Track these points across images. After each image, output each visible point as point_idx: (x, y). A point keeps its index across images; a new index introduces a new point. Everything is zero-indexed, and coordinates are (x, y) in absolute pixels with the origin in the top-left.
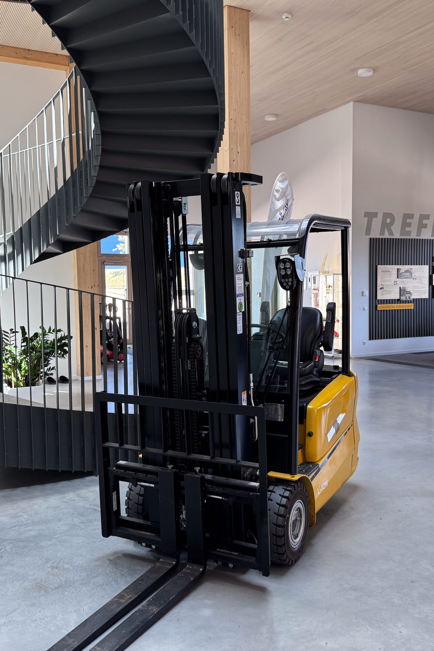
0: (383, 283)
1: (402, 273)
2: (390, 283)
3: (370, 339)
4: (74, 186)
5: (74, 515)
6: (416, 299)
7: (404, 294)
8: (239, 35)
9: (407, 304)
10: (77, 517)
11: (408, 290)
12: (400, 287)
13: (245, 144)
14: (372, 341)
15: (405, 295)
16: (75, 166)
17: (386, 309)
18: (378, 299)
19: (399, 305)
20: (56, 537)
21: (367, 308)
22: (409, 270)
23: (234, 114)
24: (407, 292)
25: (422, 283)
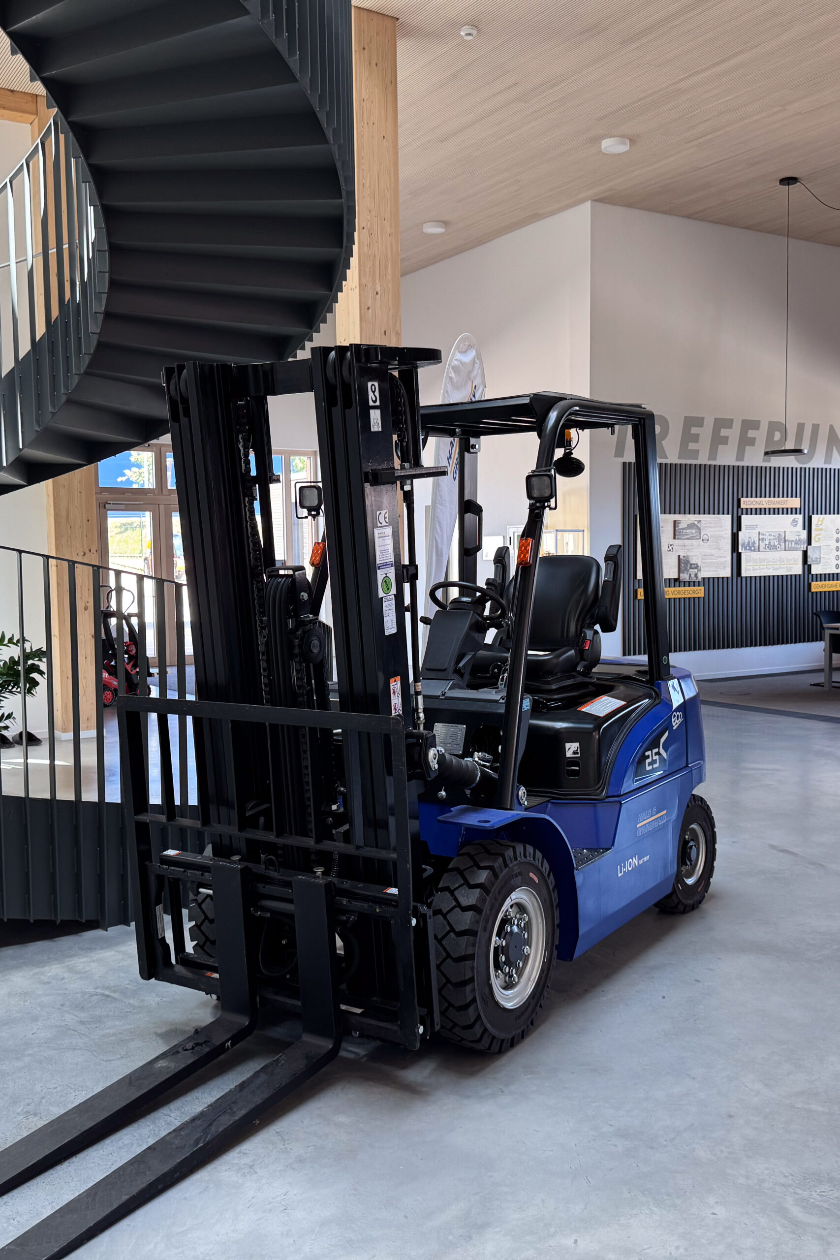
1: (683, 529)
3: (624, 654)
4: (52, 351)
5: (65, 1009)
7: (686, 569)
8: (376, 65)
9: (692, 588)
10: (71, 1011)
11: (693, 562)
12: (679, 556)
13: (389, 277)
15: (688, 571)
16: (55, 313)
19: (677, 589)
20: (30, 1052)
22: (696, 523)
23: (369, 218)
24: (691, 564)
25: (719, 549)
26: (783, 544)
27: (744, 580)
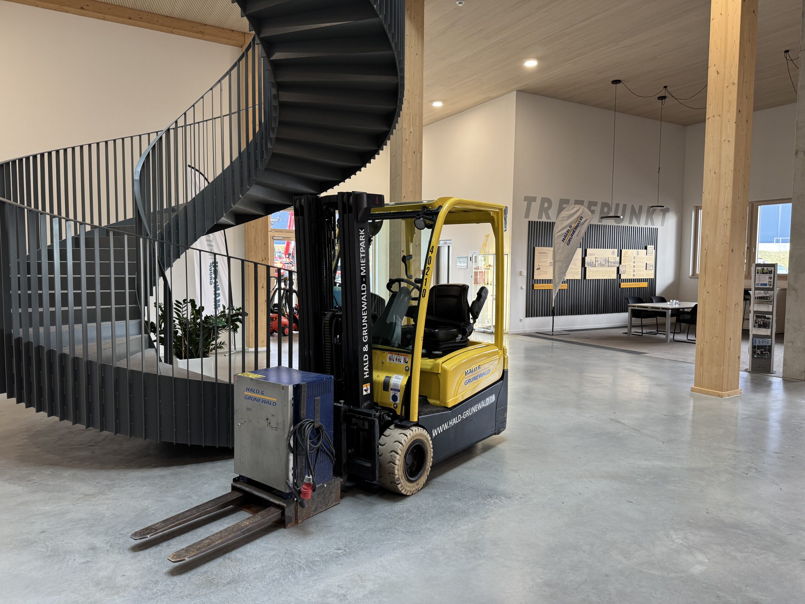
0: (540, 264)
2: (546, 264)
3: (526, 317)
4: (249, 158)
6: (570, 280)
13: (417, 124)
14: (528, 318)
17: (542, 288)
18: (534, 279)
21: (524, 287)
25: (576, 265)
26: (607, 264)
27: (587, 281)
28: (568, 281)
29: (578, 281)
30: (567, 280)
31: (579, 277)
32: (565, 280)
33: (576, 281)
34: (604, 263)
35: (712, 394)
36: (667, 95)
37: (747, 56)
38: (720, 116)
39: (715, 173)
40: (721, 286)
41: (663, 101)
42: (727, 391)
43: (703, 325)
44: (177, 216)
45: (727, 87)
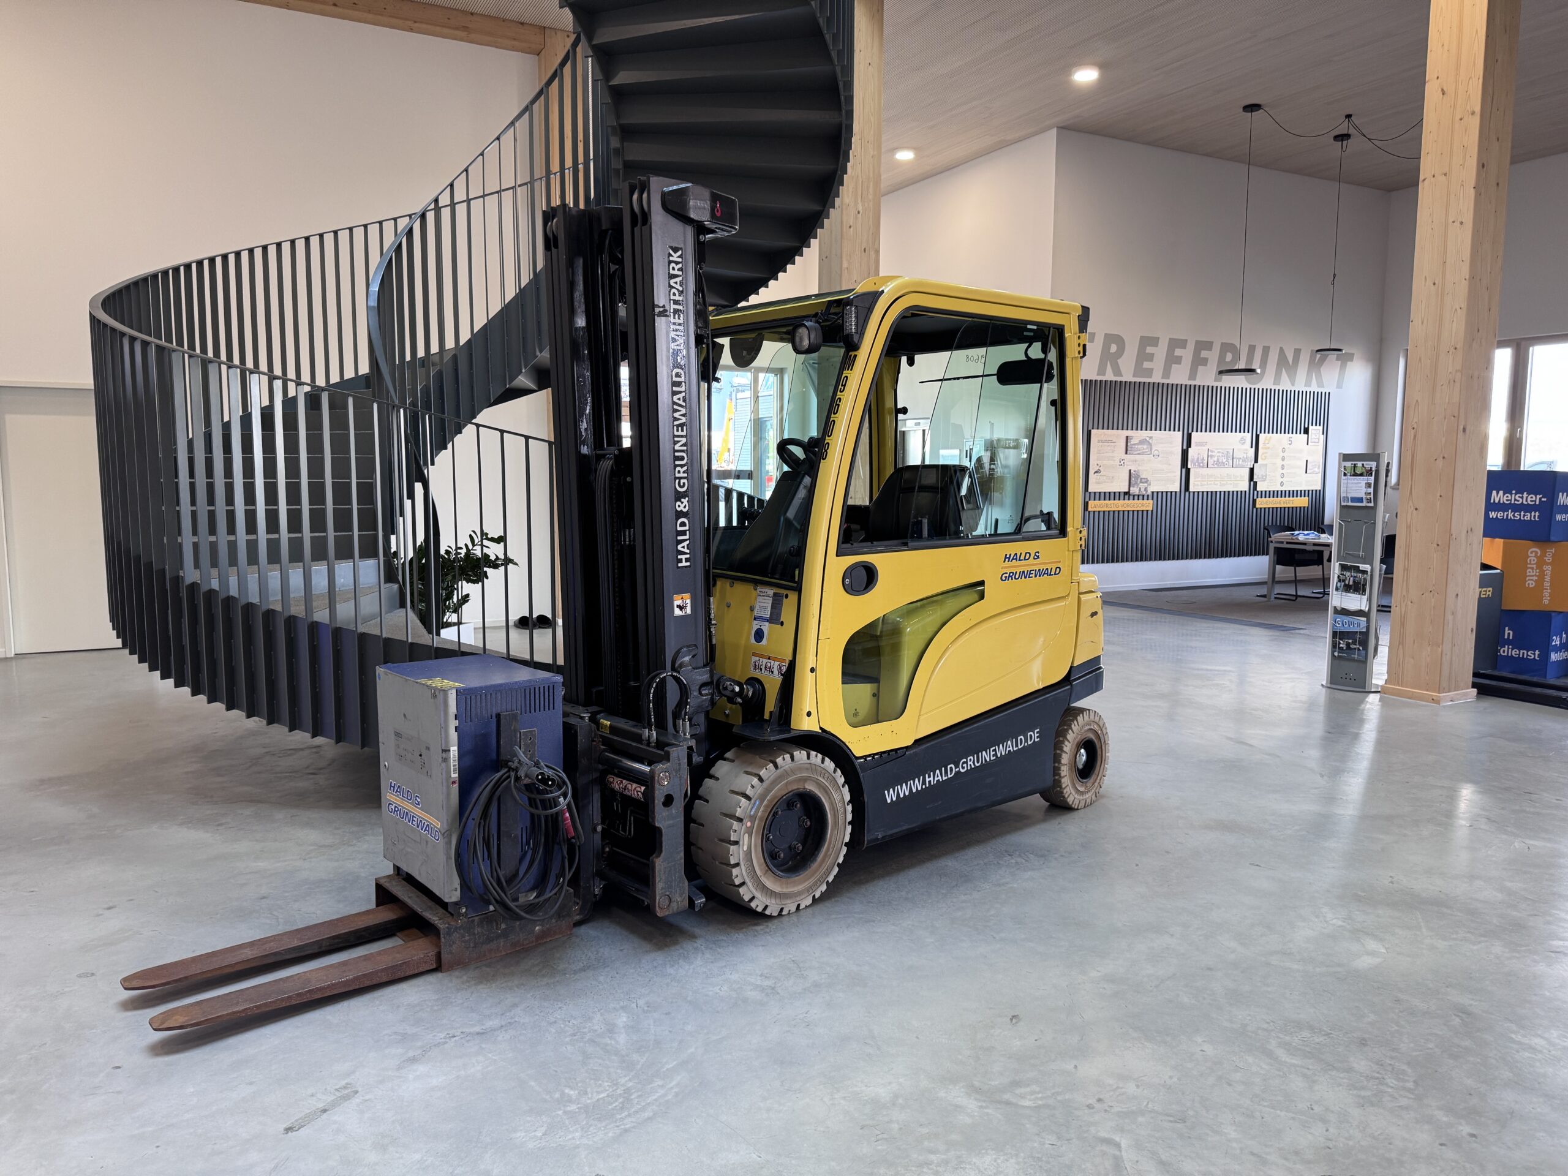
0: (1100, 463)
1: (1135, 444)
2: (1111, 462)
6: (1157, 492)
7: (1136, 483)
9: (1141, 501)
11: (1143, 476)
12: (1130, 470)
15: (1138, 485)
17: (1102, 509)
18: (1089, 491)
19: (1126, 501)
22: (1148, 439)
24: (1141, 479)
25: (1170, 465)
26: (1232, 462)
27: (1192, 494)
28: (1155, 494)
29: (1173, 494)
30: (1153, 492)
31: (1175, 487)
32: (1149, 493)
33: (1169, 494)
34: (1224, 461)
35: (1421, 698)
36: (1352, 131)
37: (1499, 60)
38: (1445, 175)
39: (1434, 284)
40: (1441, 496)
41: (1345, 142)
42: (1449, 692)
43: (1406, 570)
44: (440, 374)
45: (1461, 119)
